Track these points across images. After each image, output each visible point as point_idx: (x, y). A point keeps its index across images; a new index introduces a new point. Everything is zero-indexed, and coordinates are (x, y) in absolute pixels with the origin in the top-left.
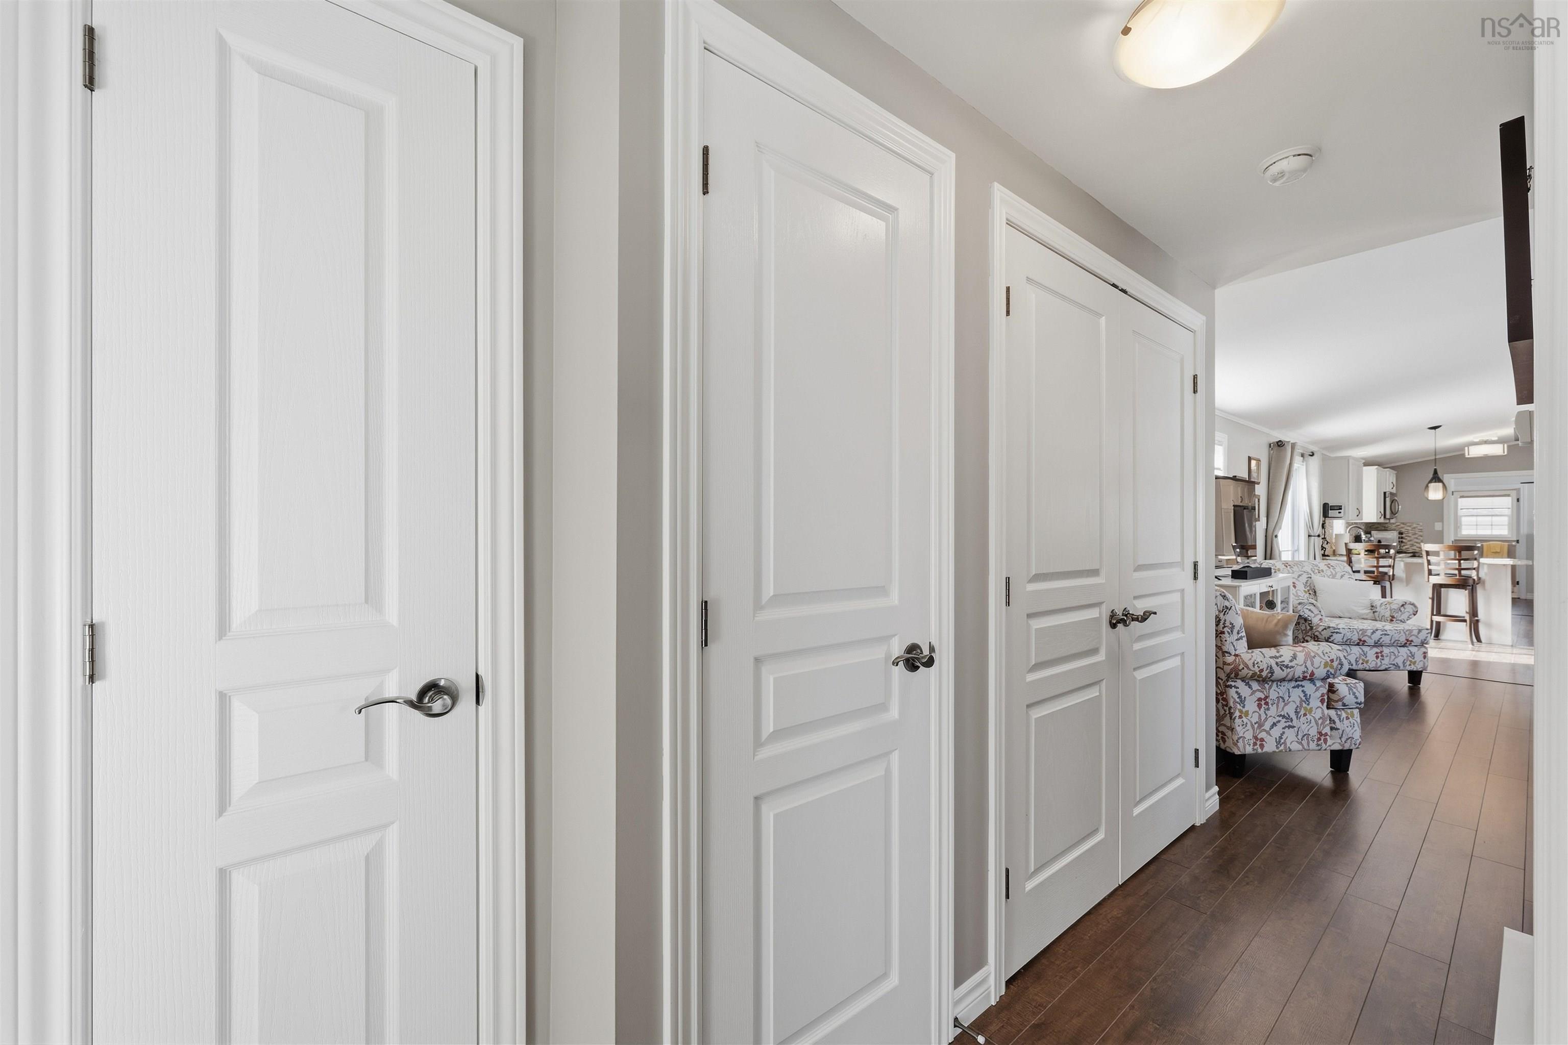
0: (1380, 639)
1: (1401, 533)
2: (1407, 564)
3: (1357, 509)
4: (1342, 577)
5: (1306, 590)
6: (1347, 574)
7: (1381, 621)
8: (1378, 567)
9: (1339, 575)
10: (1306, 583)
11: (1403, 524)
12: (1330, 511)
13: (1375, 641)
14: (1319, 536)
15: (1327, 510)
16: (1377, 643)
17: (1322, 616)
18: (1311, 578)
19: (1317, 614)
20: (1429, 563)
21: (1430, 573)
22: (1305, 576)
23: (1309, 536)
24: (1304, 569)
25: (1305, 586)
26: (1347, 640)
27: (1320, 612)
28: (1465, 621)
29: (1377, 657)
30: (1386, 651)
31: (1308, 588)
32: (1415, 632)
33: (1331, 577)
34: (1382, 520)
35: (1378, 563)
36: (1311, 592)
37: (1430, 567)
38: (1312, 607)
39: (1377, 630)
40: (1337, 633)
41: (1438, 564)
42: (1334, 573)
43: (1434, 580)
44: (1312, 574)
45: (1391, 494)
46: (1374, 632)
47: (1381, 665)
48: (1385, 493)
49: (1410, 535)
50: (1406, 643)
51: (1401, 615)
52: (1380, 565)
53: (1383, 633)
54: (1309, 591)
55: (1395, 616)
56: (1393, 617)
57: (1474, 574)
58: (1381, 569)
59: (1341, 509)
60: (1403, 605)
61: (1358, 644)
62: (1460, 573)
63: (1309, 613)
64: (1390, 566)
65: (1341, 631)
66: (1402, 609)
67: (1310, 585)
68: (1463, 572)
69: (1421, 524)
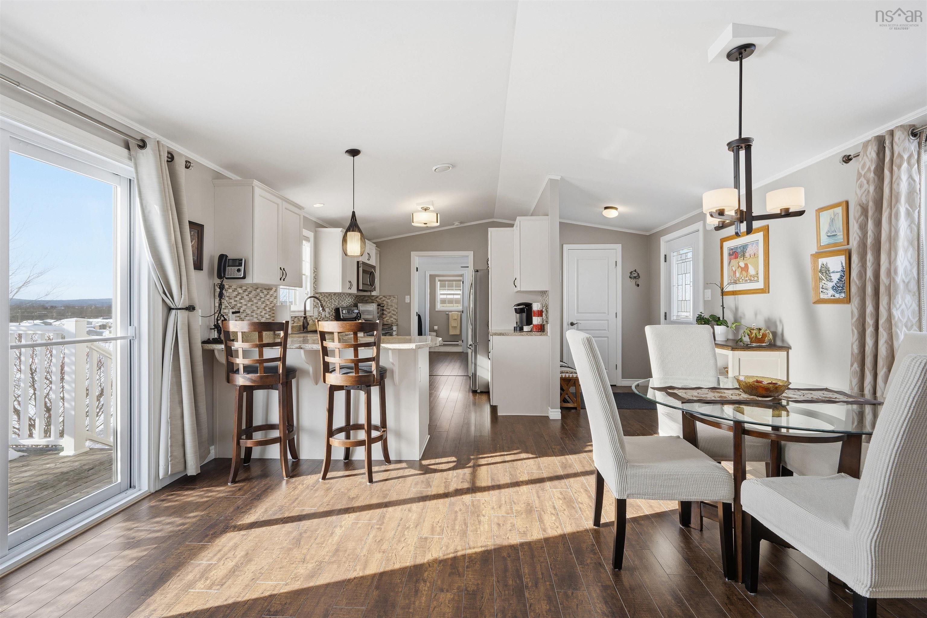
1: (383, 306)
3: (282, 269)
8: (261, 362)
11: (384, 296)
12: (227, 268)
14: (188, 309)
15: (222, 266)
20: (325, 352)
21: (326, 369)
23: (168, 309)
35: (261, 354)
37: (327, 359)
41: (334, 353)
45: (364, 263)
48: (358, 262)
49: (389, 307)
52: (265, 357)
62: (357, 365)
64: (279, 359)
69: (396, 297)
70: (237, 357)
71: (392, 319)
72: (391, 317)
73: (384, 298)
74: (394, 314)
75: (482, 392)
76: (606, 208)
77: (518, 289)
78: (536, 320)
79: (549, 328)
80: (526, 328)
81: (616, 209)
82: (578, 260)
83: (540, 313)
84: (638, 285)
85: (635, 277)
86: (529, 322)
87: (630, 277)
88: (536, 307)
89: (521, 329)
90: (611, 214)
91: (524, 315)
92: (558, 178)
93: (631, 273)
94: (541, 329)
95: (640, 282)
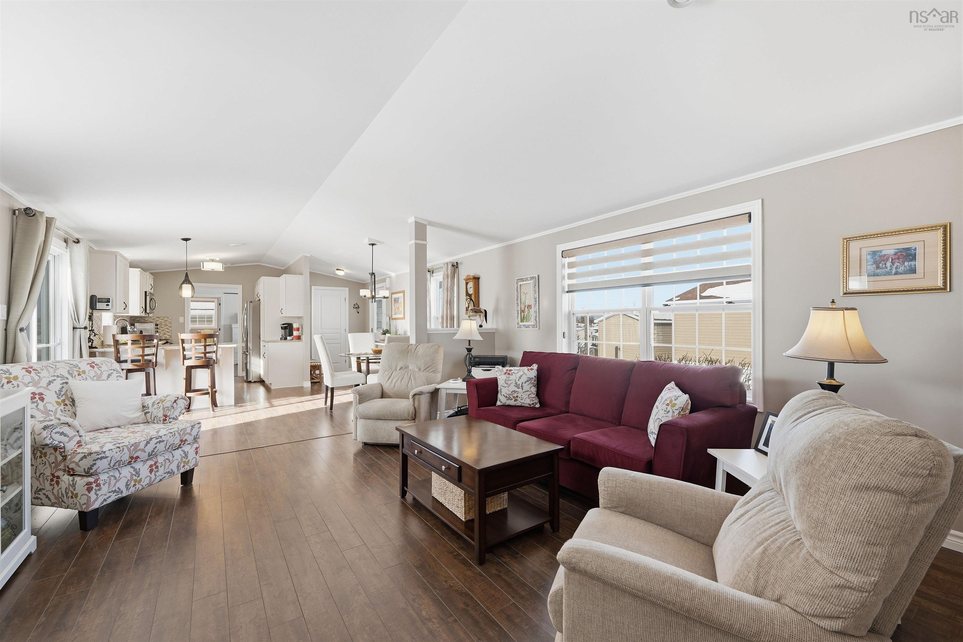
0: (154, 449)
1: (157, 325)
2: (167, 352)
3: (124, 303)
4: (109, 376)
5: (60, 400)
6: (115, 372)
7: (154, 423)
8: (143, 356)
9: (105, 376)
10: (60, 391)
11: (158, 317)
12: (97, 303)
13: (149, 453)
14: (85, 328)
15: (93, 302)
16: (151, 455)
17: (80, 436)
18: (67, 383)
19: (74, 436)
20: (184, 349)
21: (185, 358)
22: (59, 381)
23: (74, 328)
24: (58, 373)
25: (59, 395)
26: (115, 463)
27: (78, 432)
28: (208, 393)
29: (151, 471)
30: (160, 459)
31: (64, 397)
32: (188, 430)
33: (95, 378)
34: (143, 315)
35: (143, 352)
36: (67, 402)
37: (185, 353)
38: (66, 429)
39: (151, 439)
40: (101, 459)
41: (190, 350)
42: (99, 372)
43: (188, 363)
44: (69, 377)
45: (150, 293)
46: (148, 443)
47: (155, 478)
48: (146, 292)
49: (163, 326)
50: (181, 444)
51: (174, 412)
52: (145, 353)
53: (158, 440)
54: (64, 401)
55: (168, 415)
56: (166, 416)
57: (213, 356)
58: (146, 358)
59: (109, 302)
60: (175, 401)
61: (129, 463)
62: (205, 355)
63: (62, 438)
64: (153, 354)
65: (107, 454)
66: (175, 405)
67: (65, 394)
68: (207, 355)
69: (170, 318)
70: (127, 353)
71: (166, 336)
72: (165, 334)
73: (157, 319)
74: (168, 332)
75: (255, 382)
76: (337, 269)
77: (284, 315)
78: (295, 333)
79: (303, 337)
80: (289, 338)
81: (343, 270)
82: (321, 296)
83: (298, 329)
84: (358, 313)
85: (356, 308)
86: (291, 334)
87: (354, 308)
88: (295, 326)
89: (286, 339)
90: (340, 273)
91: (288, 330)
92: (309, 256)
93: (354, 305)
94: (299, 338)
95: (359, 310)
